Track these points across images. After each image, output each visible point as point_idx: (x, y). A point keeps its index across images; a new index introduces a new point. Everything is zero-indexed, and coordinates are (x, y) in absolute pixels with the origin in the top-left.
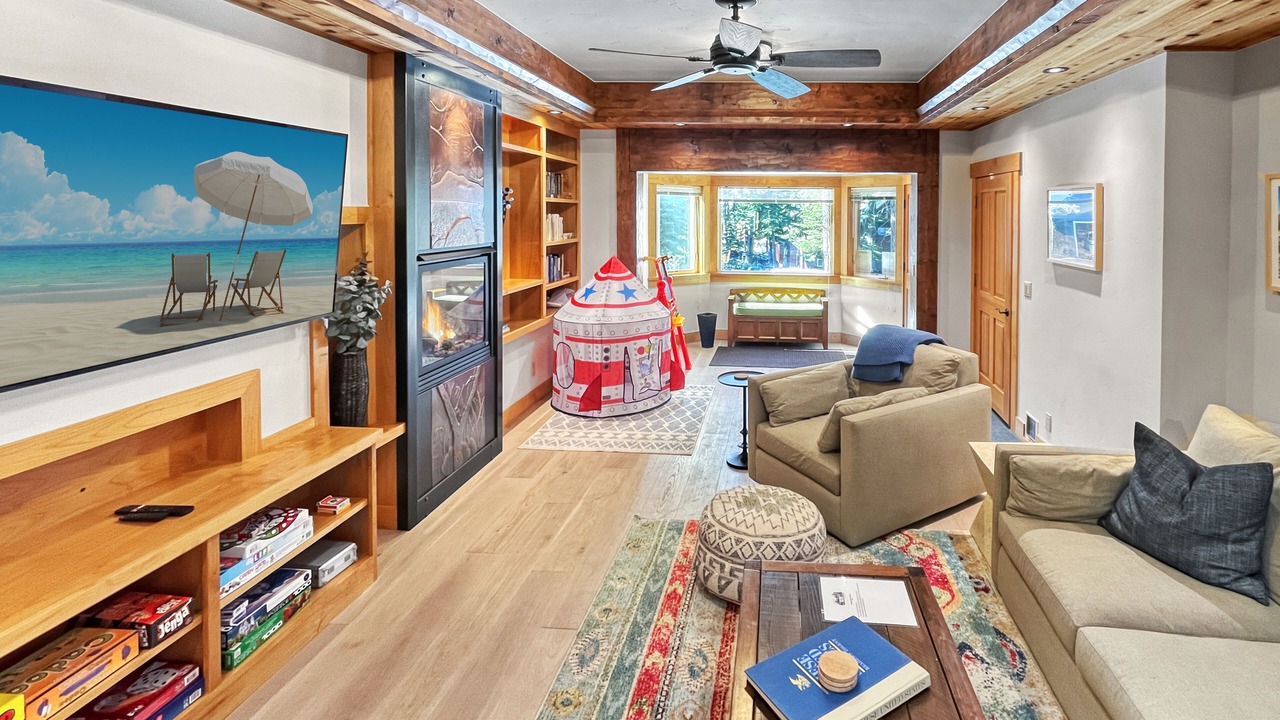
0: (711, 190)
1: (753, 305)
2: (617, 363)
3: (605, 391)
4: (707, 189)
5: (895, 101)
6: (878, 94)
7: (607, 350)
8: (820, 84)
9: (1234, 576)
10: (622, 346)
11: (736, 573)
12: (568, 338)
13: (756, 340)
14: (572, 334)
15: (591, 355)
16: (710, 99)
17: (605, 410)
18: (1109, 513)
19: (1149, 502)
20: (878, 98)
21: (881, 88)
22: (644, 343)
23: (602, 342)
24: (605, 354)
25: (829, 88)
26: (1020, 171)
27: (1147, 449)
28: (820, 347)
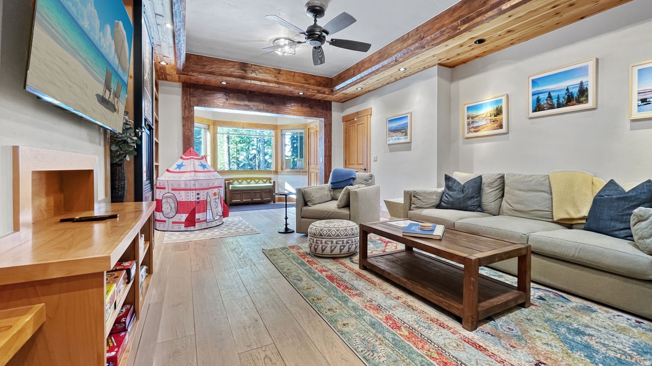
0: (214, 127)
1: (237, 185)
2: (203, 201)
3: (197, 216)
4: (211, 127)
5: (324, 84)
6: (317, 80)
7: (198, 194)
8: (295, 72)
9: (476, 207)
10: (206, 191)
11: (339, 242)
12: (173, 190)
13: (242, 202)
14: (176, 187)
15: (189, 197)
16: (245, 71)
17: (197, 226)
18: (440, 203)
19: (454, 194)
20: (317, 82)
21: (318, 78)
22: (216, 190)
23: (195, 190)
24: (197, 196)
25: (298, 74)
26: (371, 115)
27: (449, 181)
28: (272, 203)
